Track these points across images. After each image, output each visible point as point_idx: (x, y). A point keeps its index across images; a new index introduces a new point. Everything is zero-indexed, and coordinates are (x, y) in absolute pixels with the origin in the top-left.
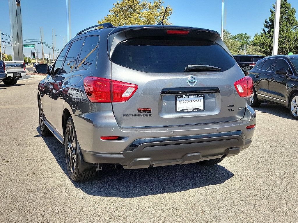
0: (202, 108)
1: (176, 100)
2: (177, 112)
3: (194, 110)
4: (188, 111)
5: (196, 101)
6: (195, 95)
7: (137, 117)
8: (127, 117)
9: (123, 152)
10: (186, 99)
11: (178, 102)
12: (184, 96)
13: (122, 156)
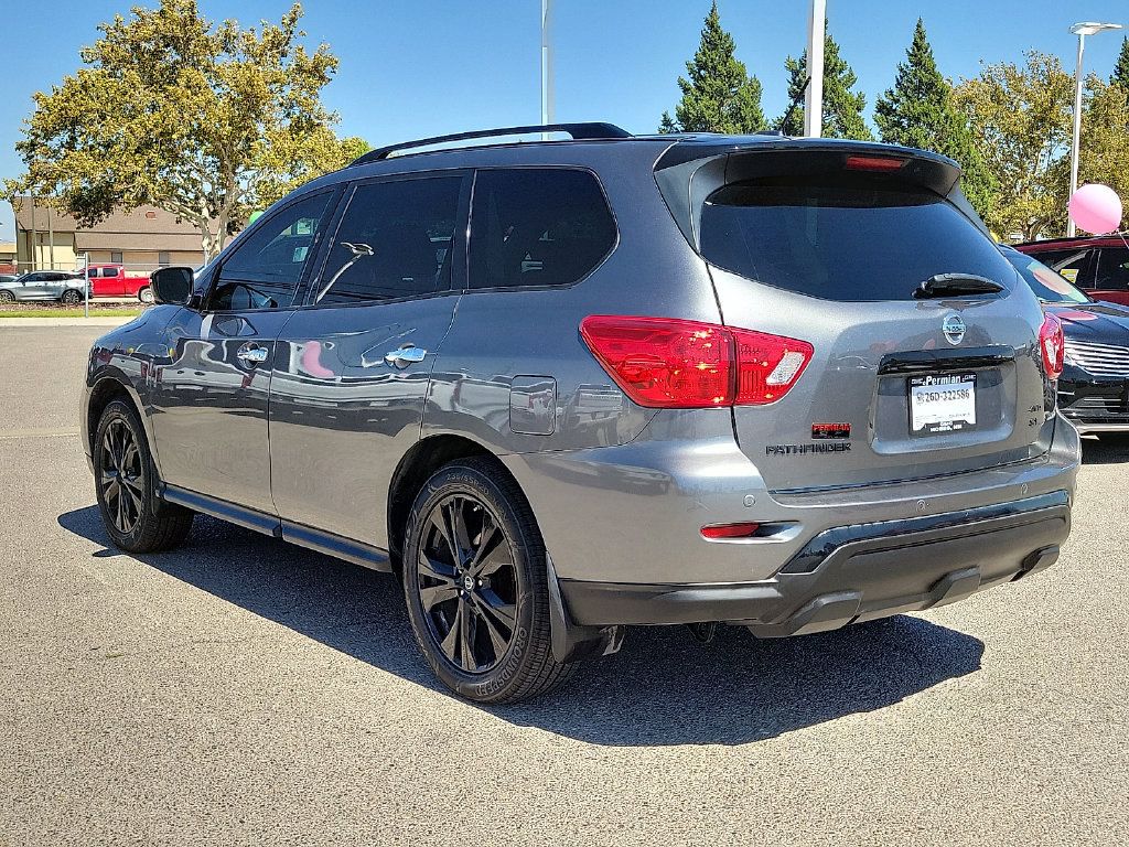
0: (972, 420)
1: (908, 393)
2: (912, 434)
3: (955, 427)
4: (941, 429)
5: (957, 396)
6: (956, 374)
7: (809, 453)
8: (779, 455)
9: (779, 578)
10: (934, 389)
11: (914, 399)
12: (929, 378)
13: (772, 593)
